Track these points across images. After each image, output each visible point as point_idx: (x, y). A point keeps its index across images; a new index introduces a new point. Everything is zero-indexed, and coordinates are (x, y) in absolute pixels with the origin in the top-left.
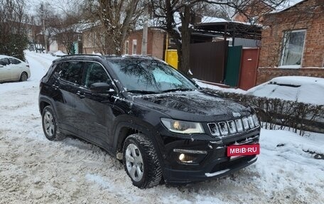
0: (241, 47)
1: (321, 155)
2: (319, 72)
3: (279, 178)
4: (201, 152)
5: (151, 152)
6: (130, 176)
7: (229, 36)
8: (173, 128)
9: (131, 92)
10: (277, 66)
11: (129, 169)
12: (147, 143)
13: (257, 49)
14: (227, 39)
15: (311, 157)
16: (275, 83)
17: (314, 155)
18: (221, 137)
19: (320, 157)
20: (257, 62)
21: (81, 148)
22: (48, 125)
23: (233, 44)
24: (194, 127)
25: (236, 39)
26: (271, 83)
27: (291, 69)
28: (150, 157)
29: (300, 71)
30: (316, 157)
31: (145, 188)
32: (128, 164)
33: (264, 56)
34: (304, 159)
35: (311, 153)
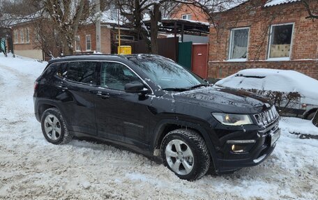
0: (191, 42)
1: (305, 135)
2: (263, 64)
3: (294, 158)
4: (249, 141)
5: (201, 146)
6: (172, 171)
7: (178, 33)
8: (225, 121)
9: (166, 89)
10: (225, 59)
11: (170, 163)
12: (196, 138)
13: (206, 45)
14: (177, 36)
15: (297, 138)
16: (241, 75)
17: (299, 135)
18: (264, 127)
19: (304, 137)
20: (207, 56)
21: (95, 149)
22: (51, 128)
23: (182, 40)
24: (243, 119)
25: (184, 35)
26: (238, 75)
27: (238, 62)
28: (201, 150)
29: (247, 64)
30: (301, 137)
31: (195, 180)
32: (168, 160)
33: (213, 51)
34: (292, 140)
35: (297, 134)
